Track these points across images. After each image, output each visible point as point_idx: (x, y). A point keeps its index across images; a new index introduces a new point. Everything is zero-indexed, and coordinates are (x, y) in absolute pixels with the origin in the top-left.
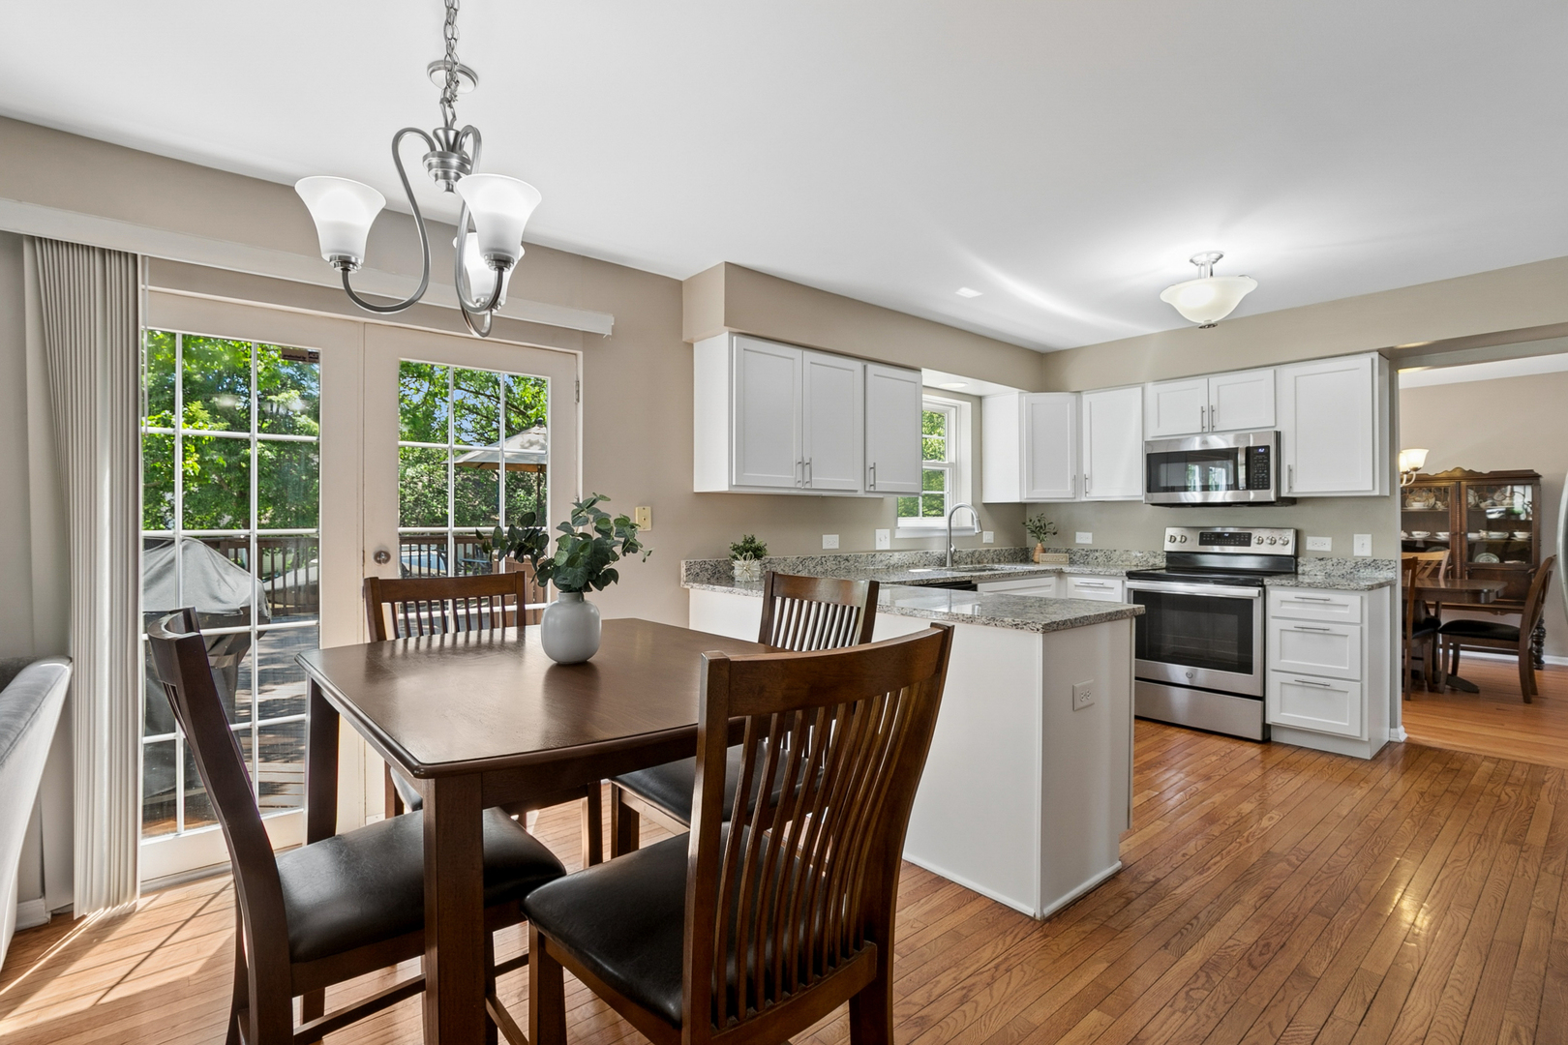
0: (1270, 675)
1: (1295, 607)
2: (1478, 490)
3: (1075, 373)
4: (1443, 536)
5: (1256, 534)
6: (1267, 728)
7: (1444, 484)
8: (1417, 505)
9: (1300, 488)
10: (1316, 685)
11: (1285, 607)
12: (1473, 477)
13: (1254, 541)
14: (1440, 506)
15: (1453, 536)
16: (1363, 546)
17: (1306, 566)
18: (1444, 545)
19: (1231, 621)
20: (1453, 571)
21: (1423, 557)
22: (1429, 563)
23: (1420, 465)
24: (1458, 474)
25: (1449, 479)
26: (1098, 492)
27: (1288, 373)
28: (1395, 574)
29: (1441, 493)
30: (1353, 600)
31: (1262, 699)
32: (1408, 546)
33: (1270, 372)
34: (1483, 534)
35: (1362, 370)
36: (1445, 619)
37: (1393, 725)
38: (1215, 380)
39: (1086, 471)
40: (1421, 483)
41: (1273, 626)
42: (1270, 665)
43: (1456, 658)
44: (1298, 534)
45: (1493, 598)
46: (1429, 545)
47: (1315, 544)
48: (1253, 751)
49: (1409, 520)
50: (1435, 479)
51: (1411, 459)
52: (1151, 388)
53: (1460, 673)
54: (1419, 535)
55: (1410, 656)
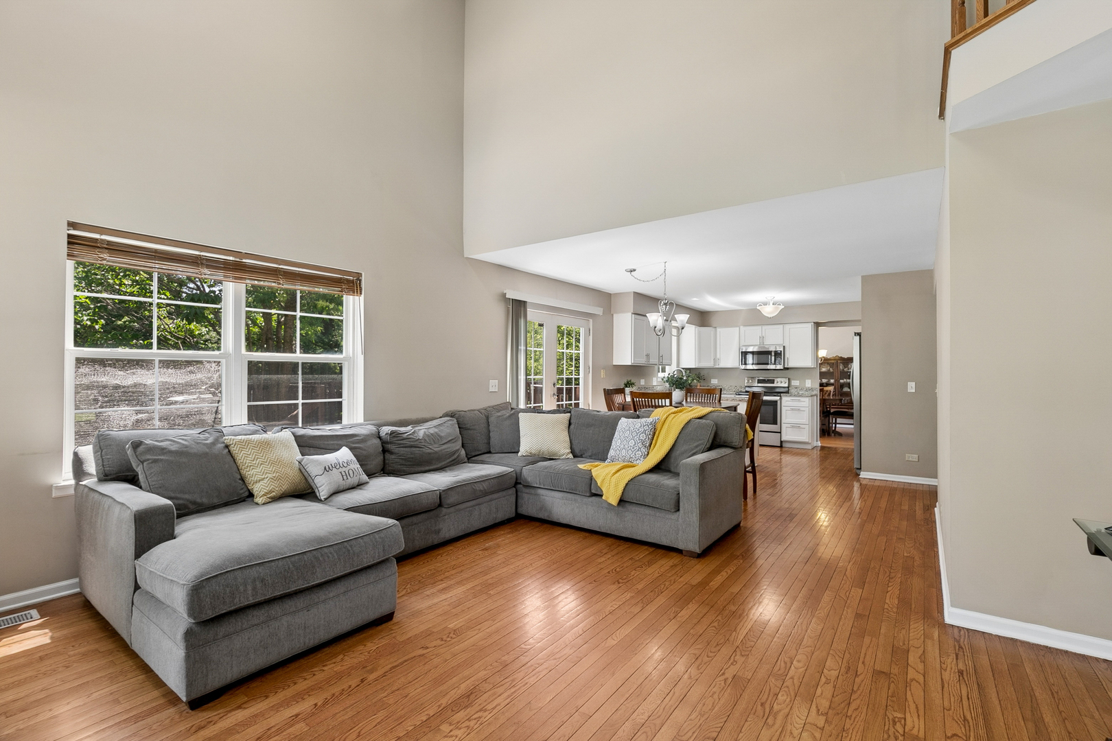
0: (782, 424)
1: (790, 403)
2: (843, 364)
3: (714, 320)
4: (832, 381)
5: (776, 380)
6: (781, 442)
7: (833, 361)
8: (824, 370)
9: (791, 365)
10: (796, 426)
11: (787, 403)
12: (842, 359)
13: (775, 382)
14: (831, 370)
15: (835, 381)
16: (808, 384)
17: (792, 391)
18: (832, 384)
19: (771, 408)
20: (835, 394)
21: (826, 389)
22: (827, 391)
23: (825, 356)
24: (837, 358)
25: (834, 360)
26: (723, 365)
27: (787, 327)
28: (818, 392)
29: (831, 365)
30: (807, 400)
31: (780, 433)
32: (821, 385)
33: (782, 326)
34: (845, 380)
35: (809, 328)
36: (832, 411)
37: (817, 441)
38: (764, 327)
39: (718, 356)
40: (825, 361)
41: (783, 409)
42: (783, 422)
43: (835, 427)
44: (789, 379)
45: (846, 402)
46: (828, 385)
47: (795, 383)
48: (779, 449)
49: (822, 375)
50: (830, 359)
51: (823, 353)
52: (741, 327)
53: (837, 430)
54: (824, 381)
55: (822, 424)
